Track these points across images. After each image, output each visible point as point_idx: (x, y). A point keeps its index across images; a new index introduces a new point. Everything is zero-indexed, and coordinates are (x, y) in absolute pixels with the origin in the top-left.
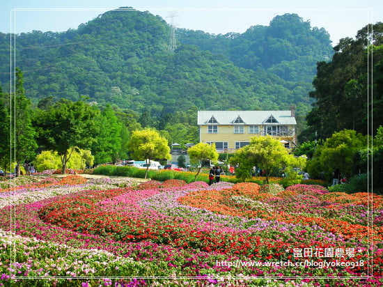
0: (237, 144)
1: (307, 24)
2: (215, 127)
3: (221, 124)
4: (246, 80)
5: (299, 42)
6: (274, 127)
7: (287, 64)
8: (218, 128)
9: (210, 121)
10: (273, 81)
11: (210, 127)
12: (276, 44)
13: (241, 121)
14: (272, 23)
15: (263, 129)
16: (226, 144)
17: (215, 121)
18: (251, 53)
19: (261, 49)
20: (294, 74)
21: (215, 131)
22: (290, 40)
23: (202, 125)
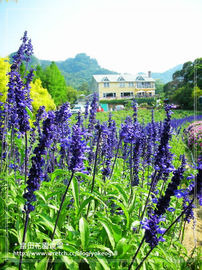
0: (122, 94)
1: (89, 57)
2: (108, 83)
3: (112, 81)
4: (70, 77)
5: (87, 63)
6: (143, 83)
7: (83, 71)
8: (110, 84)
9: (105, 80)
10: (80, 77)
11: (105, 83)
12: (78, 64)
13: (123, 80)
14: (76, 57)
15: (136, 84)
16: (115, 94)
17: (108, 80)
18: (69, 67)
19: (72, 66)
20: (86, 75)
21: (108, 86)
22: (84, 63)
23: (101, 83)
